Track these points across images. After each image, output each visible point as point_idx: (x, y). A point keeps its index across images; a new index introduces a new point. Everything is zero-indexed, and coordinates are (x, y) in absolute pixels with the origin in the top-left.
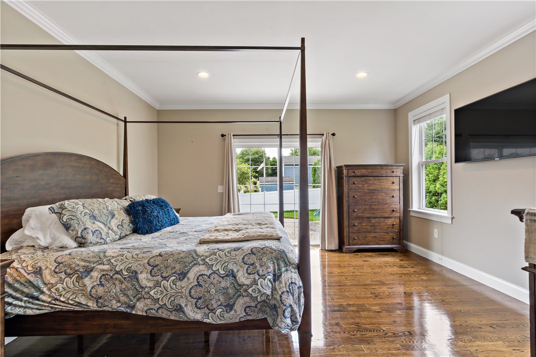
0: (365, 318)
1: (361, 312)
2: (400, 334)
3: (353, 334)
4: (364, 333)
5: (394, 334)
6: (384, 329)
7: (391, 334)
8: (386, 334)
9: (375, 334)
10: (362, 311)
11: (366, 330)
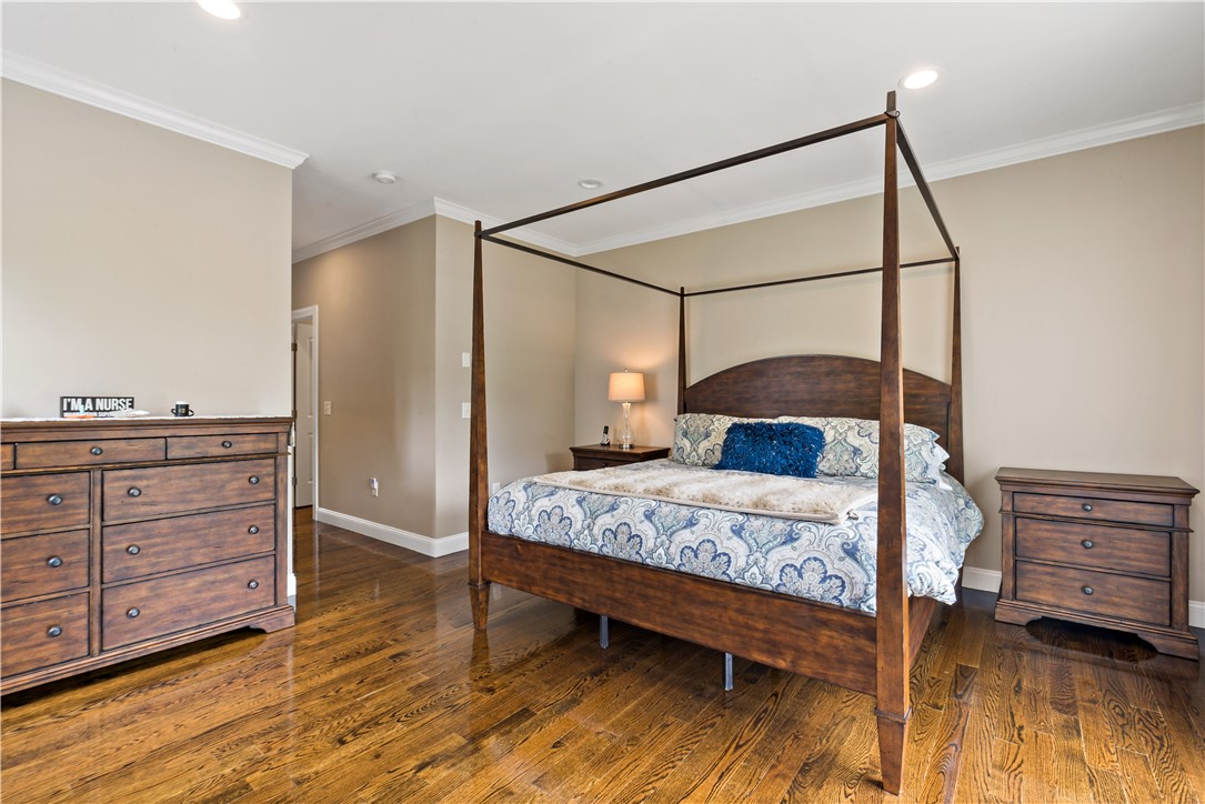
0: (448, 732)
1: (464, 741)
2: (364, 730)
3: (453, 688)
4: (434, 698)
5: (377, 724)
6: (399, 724)
7: (384, 720)
8: (393, 716)
9: (413, 706)
10: (464, 747)
11: (433, 707)
